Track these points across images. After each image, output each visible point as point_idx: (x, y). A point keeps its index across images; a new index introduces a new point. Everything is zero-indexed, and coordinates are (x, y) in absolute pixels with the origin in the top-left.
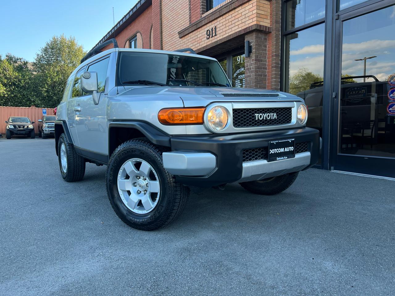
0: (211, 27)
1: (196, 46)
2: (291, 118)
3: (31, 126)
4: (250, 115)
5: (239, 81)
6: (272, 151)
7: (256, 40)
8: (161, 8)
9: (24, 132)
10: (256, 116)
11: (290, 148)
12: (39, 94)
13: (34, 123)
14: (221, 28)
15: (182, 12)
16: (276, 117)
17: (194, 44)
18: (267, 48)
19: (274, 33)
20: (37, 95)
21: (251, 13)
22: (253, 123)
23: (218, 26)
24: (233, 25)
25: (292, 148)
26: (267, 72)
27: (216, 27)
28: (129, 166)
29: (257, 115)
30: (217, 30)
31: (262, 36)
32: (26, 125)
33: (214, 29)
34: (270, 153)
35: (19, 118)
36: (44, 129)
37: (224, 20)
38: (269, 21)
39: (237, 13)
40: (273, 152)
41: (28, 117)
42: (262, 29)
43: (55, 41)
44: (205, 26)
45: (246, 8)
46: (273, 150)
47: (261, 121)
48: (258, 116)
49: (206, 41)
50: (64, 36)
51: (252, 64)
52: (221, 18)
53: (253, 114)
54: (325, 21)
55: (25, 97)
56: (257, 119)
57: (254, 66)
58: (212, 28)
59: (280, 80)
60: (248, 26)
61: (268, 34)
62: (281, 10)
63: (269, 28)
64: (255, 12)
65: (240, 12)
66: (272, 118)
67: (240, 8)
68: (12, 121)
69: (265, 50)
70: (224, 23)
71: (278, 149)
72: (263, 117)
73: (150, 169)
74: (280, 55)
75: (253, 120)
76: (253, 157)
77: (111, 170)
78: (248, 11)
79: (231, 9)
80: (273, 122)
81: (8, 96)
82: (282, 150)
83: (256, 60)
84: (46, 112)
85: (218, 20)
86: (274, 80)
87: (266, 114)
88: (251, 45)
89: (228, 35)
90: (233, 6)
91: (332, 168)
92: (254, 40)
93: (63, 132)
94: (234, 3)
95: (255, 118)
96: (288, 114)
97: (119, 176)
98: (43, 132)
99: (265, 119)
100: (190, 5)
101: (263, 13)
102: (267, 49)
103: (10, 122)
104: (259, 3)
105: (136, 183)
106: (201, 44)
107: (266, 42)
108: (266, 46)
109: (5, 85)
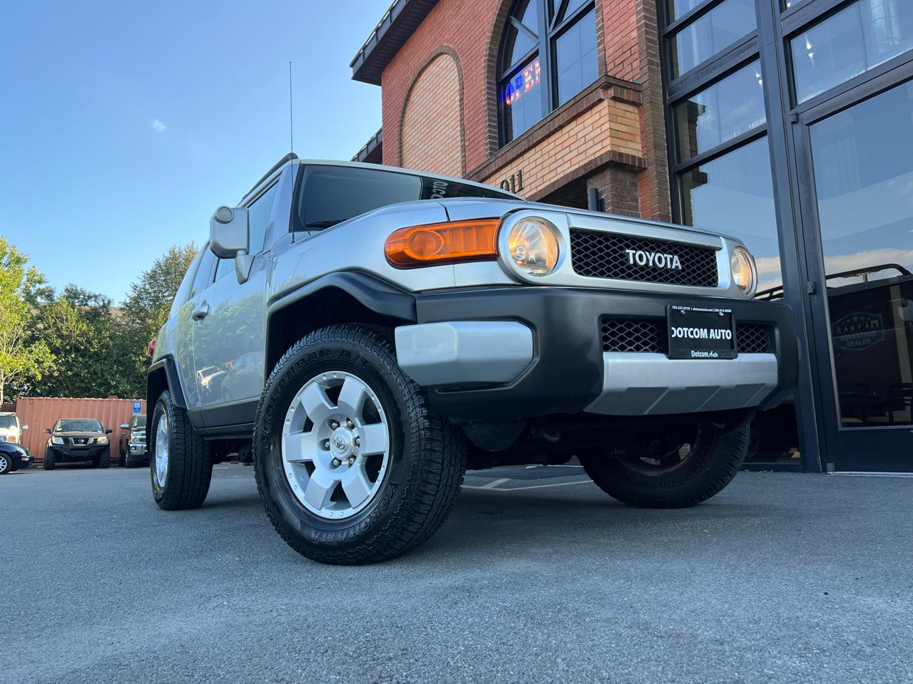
0: (509, 175)
2: (715, 274)
3: (102, 440)
4: (615, 252)
6: (678, 332)
7: (612, 187)
8: (401, 156)
9: (85, 453)
10: (628, 253)
11: (723, 331)
12: (128, 370)
13: (111, 431)
14: (533, 172)
15: (448, 158)
16: (679, 264)
18: (639, 201)
19: (652, 171)
20: (125, 371)
21: (598, 131)
22: (622, 271)
23: (526, 170)
24: (560, 162)
25: (726, 334)
27: (521, 171)
28: (311, 396)
29: (631, 252)
30: (524, 178)
31: (627, 179)
32: (93, 437)
33: (516, 177)
34: (673, 336)
35: (79, 422)
36: (131, 445)
37: (539, 154)
38: (639, 147)
39: (566, 137)
40: (680, 333)
41: (100, 419)
42: (624, 162)
43: (174, 257)
44: (498, 175)
45: (586, 122)
46: (679, 329)
47: (642, 268)
48: (634, 255)
50: (195, 247)
52: (533, 151)
53: (621, 249)
54: (766, 130)
55: (98, 378)
56: (632, 262)
58: (513, 176)
60: (592, 158)
61: (638, 173)
62: (664, 122)
63: (640, 159)
64: (607, 126)
65: (572, 133)
66: (669, 266)
67: (574, 124)
68: (61, 429)
69: (636, 209)
70: (539, 162)
71: (692, 329)
72: (648, 260)
73: (365, 394)
74: (671, 216)
75: (622, 263)
76: (630, 343)
77: (267, 411)
78: (590, 129)
79: (552, 130)
80: (673, 276)
81: (60, 374)
82: (702, 333)
84: (139, 409)
85: (526, 156)
87: (653, 254)
88: (603, 197)
89: (548, 183)
90: (557, 123)
91: (830, 466)
92: (609, 187)
93: (167, 388)
94: (559, 117)
95: (628, 260)
96: (708, 263)
97: (287, 424)
98: (130, 452)
99: (651, 264)
100: (463, 140)
101: (624, 128)
102: (640, 205)
103: (56, 431)
104: (614, 109)
105: (328, 440)
107: (635, 190)
108: (637, 199)
109: (55, 351)
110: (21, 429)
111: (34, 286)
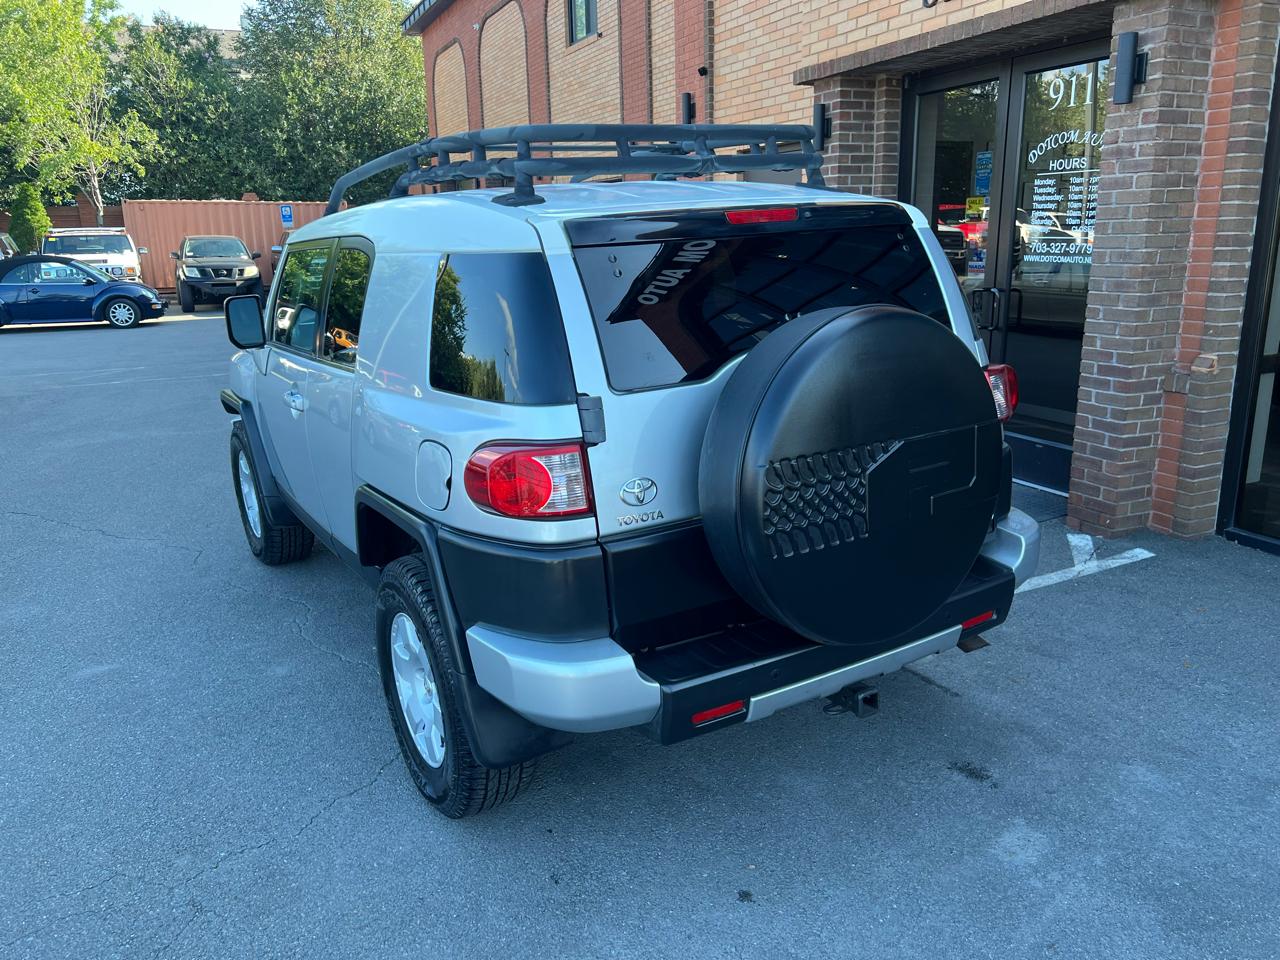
1: (873, 30)
3: (251, 270)
5: (1051, 182)
7: (1170, 31)
9: (231, 290)
12: (263, 154)
13: (259, 256)
17: (863, 21)
18: (1212, 58)
20: (259, 154)
26: (1199, 164)
31: (1197, 10)
32: (237, 266)
35: (214, 243)
41: (239, 235)
49: (917, 16)
51: (1139, 132)
55: (224, 165)
57: (1151, 143)
59: (1258, 202)
68: (191, 254)
69: (1204, 70)
74: (1271, 92)
81: (171, 161)
83: (1163, 118)
84: (290, 216)
86: (1237, 202)
92: (1162, 30)
102: (1212, 63)
103: (187, 257)
106: (894, 23)
107: (1209, 33)
108: (1210, 51)
109: (156, 124)
110: (140, 254)
111: (104, 14)
